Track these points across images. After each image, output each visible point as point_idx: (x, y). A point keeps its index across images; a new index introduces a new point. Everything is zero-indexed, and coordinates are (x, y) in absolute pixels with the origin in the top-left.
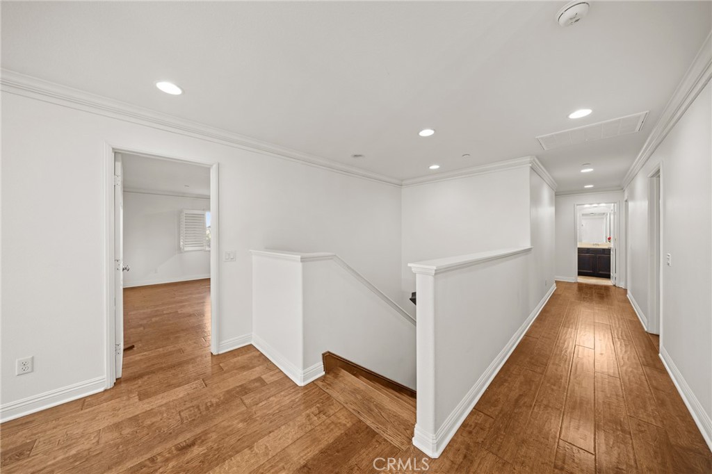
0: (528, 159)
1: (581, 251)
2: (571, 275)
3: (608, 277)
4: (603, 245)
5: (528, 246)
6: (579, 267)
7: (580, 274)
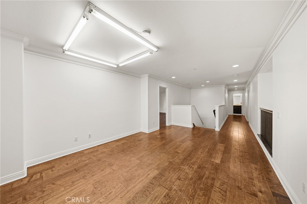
0: (224, 85)
1: (234, 106)
2: (232, 113)
3: (241, 113)
4: (240, 104)
5: (224, 104)
6: (234, 111)
7: (234, 113)
